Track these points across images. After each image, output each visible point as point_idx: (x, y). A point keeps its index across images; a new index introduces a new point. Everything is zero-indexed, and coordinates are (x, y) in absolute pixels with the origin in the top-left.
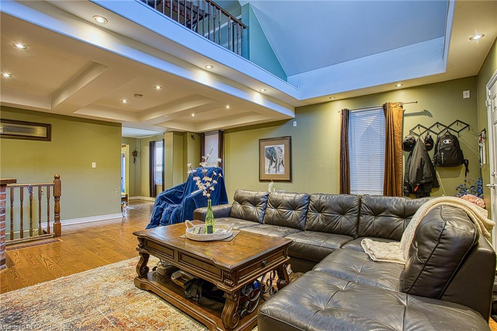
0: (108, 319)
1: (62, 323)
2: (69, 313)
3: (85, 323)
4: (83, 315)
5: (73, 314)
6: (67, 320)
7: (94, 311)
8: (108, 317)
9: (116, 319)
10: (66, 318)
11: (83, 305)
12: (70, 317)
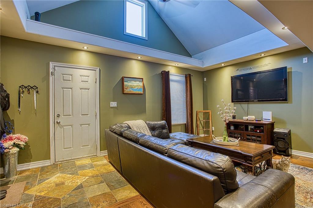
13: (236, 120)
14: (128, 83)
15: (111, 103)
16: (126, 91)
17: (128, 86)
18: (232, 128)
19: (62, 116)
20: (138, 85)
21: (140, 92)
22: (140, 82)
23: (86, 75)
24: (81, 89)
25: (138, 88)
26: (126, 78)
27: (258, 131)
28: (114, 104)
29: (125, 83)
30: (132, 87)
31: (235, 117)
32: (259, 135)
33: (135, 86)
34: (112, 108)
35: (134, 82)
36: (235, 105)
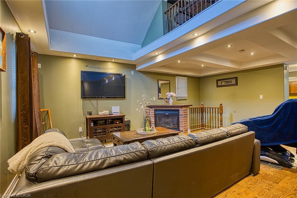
13: (92, 116)
18: (92, 124)
27: (118, 123)
31: (91, 113)
32: (120, 126)
36: (83, 101)
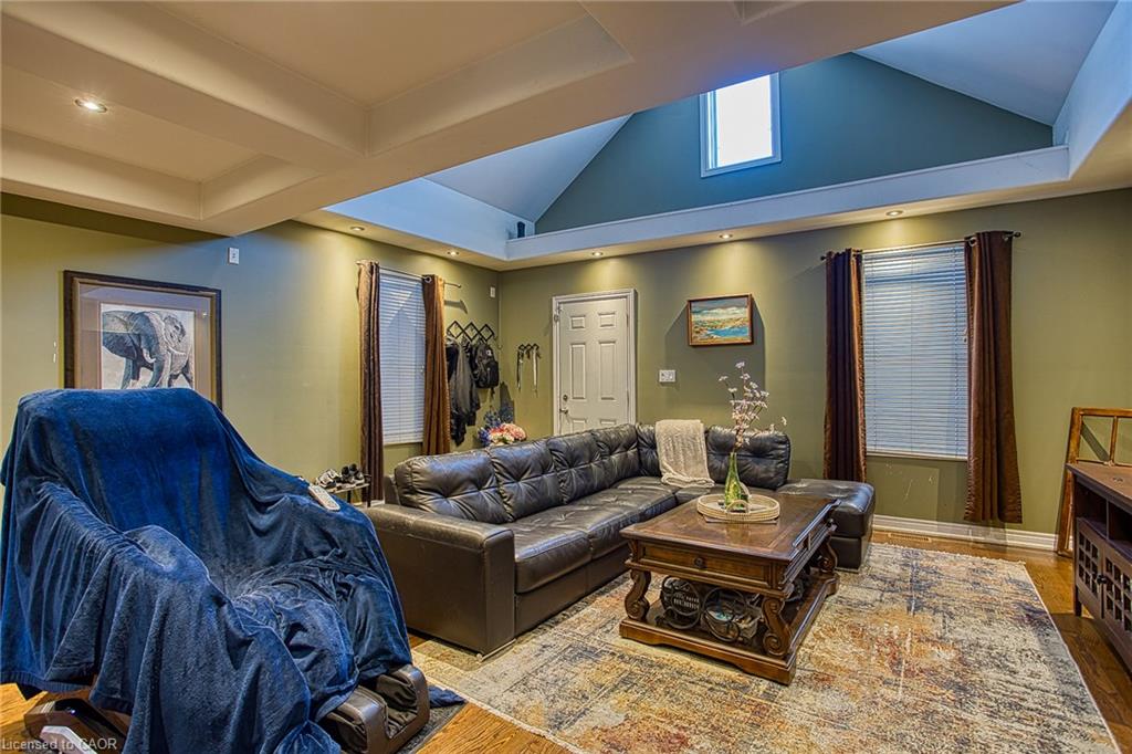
0: (902, 674)
1: (977, 718)
2: (954, 726)
3: (939, 691)
4: (933, 704)
5: (947, 720)
6: (964, 715)
7: (910, 699)
8: (899, 675)
9: (892, 664)
10: (965, 720)
11: (917, 725)
12: (957, 719)
14: (703, 315)
15: (661, 372)
16: (699, 339)
17: (703, 324)
19: (570, 398)
20: (733, 316)
21: (739, 339)
22: (738, 307)
23: (608, 311)
24: (600, 343)
25: (733, 327)
26: (697, 304)
28: (668, 375)
29: (695, 318)
30: (714, 328)
33: (724, 322)
34: (662, 384)
35: (721, 311)
